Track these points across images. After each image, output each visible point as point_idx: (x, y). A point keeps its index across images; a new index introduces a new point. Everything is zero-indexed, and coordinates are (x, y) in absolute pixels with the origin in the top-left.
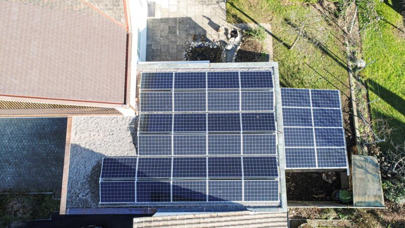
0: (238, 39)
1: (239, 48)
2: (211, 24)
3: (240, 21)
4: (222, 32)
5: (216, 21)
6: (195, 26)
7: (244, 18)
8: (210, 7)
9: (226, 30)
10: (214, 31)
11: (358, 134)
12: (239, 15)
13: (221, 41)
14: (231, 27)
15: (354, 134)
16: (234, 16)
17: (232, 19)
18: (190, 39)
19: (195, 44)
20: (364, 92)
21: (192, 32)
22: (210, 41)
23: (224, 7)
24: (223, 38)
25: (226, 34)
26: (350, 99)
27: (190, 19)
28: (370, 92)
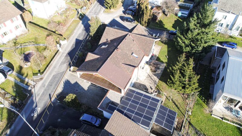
4: (153, 90)
5: (152, 87)
7: (160, 90)
9: (154, 90)
17: (156, 89)
23: (156, 86)
24: (153, 92)
25: (154, 91)
26: (183, 121)
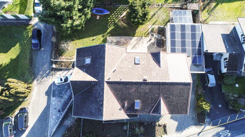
0: (154, 34)
1: (157, 34)
2: (149, 41)
3: (148, 33)
4: (152, 38)
5: (148, 40)
6: (150, 45)
7: (148, 32)
8: (144, 41)
10: (152, 40)
11: (179, 7)
12: (147, 33)
13: (155, 39)
14: (150, 36)
15: (179, 8)
16: (147, 35)
17: (148, 35)
18: (154, 47)
19: (156, 46)
20: (167, 4)
21: (152, 46)
22: (155, 42)
23: (144, 37)
26: (170, 8)
27: (148, 47)
28: (167, 2)
